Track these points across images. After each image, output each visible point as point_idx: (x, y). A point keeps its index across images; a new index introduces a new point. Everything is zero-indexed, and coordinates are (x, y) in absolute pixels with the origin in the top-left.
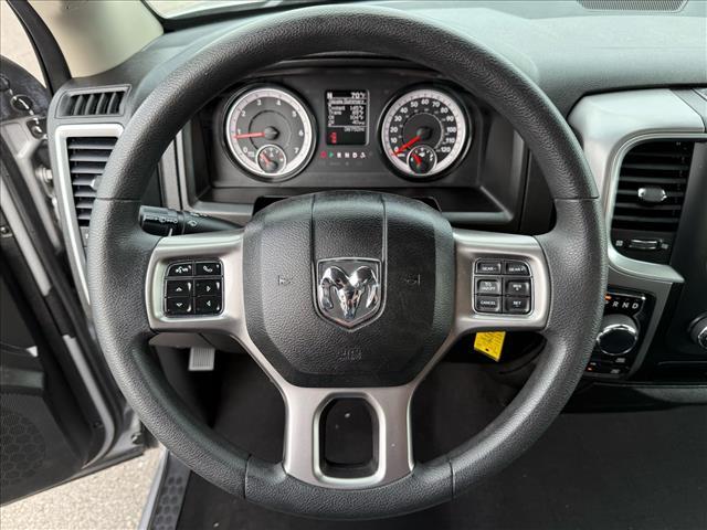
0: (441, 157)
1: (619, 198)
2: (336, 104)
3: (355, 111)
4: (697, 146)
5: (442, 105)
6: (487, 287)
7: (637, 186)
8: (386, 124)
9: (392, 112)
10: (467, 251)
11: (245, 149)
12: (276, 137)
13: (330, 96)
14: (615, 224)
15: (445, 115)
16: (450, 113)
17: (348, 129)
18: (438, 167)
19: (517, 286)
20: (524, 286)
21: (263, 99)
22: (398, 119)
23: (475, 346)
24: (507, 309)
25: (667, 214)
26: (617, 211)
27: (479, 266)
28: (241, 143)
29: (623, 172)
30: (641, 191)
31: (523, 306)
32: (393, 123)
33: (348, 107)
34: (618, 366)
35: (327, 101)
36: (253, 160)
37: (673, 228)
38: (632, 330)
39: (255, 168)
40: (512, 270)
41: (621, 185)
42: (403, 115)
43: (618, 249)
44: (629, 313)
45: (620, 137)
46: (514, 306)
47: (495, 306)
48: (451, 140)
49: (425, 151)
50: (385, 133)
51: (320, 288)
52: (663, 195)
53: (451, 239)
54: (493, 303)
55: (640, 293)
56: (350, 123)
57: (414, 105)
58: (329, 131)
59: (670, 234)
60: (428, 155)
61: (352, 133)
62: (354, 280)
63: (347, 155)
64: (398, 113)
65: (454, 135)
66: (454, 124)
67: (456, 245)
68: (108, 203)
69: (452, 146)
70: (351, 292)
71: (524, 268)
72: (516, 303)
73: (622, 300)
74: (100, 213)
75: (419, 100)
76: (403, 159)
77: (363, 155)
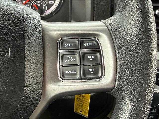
0: (49, 6)
6: (69, 60)
18: (48, 12)
19: (91, 57)
20: (96, 57)
24: (85, 76)
31: (96, 72)
40: (86, 45)
46: (90, 73)
47: (75, 74)
49: (40, 3)
54: (74, 72)
71: (95, 43)
72: (91, 70)
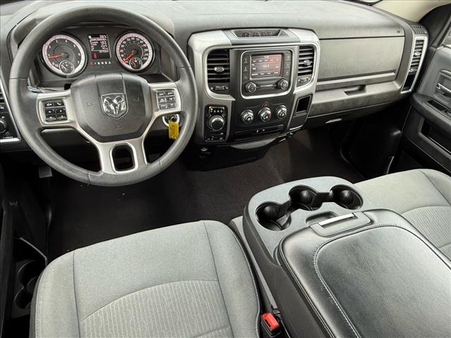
0: (144, 62)
1: (209, 72)
2: (93, 41)
3: (102, 43)
4: (230, 50)
5: (140, 40)
6: (162, 101)
7: (213, 67)
8: (118, 49)
9: (119, 43)
10: (154, 89)
11: (53, 63)
12: (68, 57)
13: (90, 37)
14: (209, 81)
15: (142, 44)
16: (144, 43)
17: (101, 51)
18: (143, 66)
19: (171, 99)
20: (173, 99)
21: (58, 40)
22: (123, 46)
23: (170, 137)
24: (169, 107)
25: (226, 76)
26: (209, 76)
27: (158, 94)
28: (51, 60)
29: (208, 62)
30: (216, 69)
31: (174, 105)
32: (121, 48)
33: (99, 42)
34: (221, 136)
35: (89, 39)
36: (58, 68)
37: (228, 81)
38: (222, 120)
39: (60, 72)
40: (168, 94)
41: (209, 67)
42: (125, 44)
43: (211, 90)
44: (220, 114)
45: (205, 49)
46: (171, 106)
47: (166, 107)
48: (147, 55)
50: (118, 53)
51: (104, 105)
52: (223, 69)
53: (147, 86)
55: (222, 106)
56: (101, 49)
57: (129, 40)
58: (93, 53)
59: (228, 83)
60: (138, 61)
61: (103, 53)
62: (115, 101)
63: (102, 63)
64: (122, 44)
65: (148, 52)
66: (147, 48)
67: (149, 88)
68: (16, 80)
69: (147, 57)
70: (115, 105)
71: (172, 93)
72: (171, 104)
73: (217, 109)
74: (13, 84)
75: (130, 38)
76: (128, 64)
77: (110, 63)
